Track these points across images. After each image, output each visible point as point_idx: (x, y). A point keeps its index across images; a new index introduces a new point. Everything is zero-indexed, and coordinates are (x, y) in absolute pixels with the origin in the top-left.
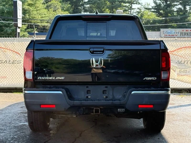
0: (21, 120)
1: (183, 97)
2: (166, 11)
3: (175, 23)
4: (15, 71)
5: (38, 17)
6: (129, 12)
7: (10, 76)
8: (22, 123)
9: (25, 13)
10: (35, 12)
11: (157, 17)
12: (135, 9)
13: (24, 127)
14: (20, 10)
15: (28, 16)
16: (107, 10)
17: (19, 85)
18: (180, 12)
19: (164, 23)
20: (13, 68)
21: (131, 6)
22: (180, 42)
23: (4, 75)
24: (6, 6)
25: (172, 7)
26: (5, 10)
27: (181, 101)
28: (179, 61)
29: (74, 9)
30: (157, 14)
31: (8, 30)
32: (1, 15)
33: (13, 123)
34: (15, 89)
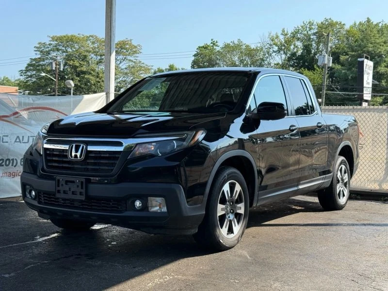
14: (368, 74)
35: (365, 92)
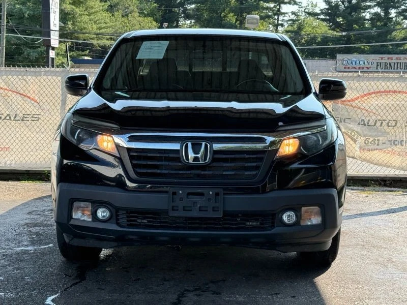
0: (22, 241)
1: (370, 196)
2: (350, 18)
3: (366, 43)
4: (27, 135)
5: (92, 28)
6: (275, 19)
7: (17, 147)
8: (23, 248)
9: (65, 18)
10: (86, 18)
11: (331, 32)
12: (287, 13)
13: (24, 256)
14: (55, 12)
15: (72, 24)
16: (232, 15)
17: (35, 166)
18: (377, 22)
19: (344, 42)
20: (22, 130)
21: (278, 7)
22: (367, 81)
23: (5, 144)
24: (28, 4)
25: (362, 11)
26: (26, 12)
27: (365, 203)
28: (364, 120)
29: (165, 13)
30: (331, 24)
31: (31, 54)
32: (18, 22)
33: (4, 246)
34: (26, 173)
35: (52, 37)
